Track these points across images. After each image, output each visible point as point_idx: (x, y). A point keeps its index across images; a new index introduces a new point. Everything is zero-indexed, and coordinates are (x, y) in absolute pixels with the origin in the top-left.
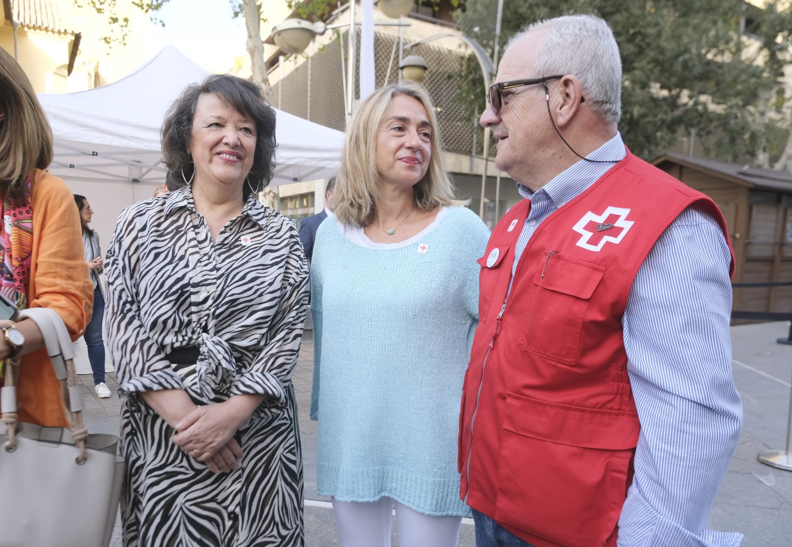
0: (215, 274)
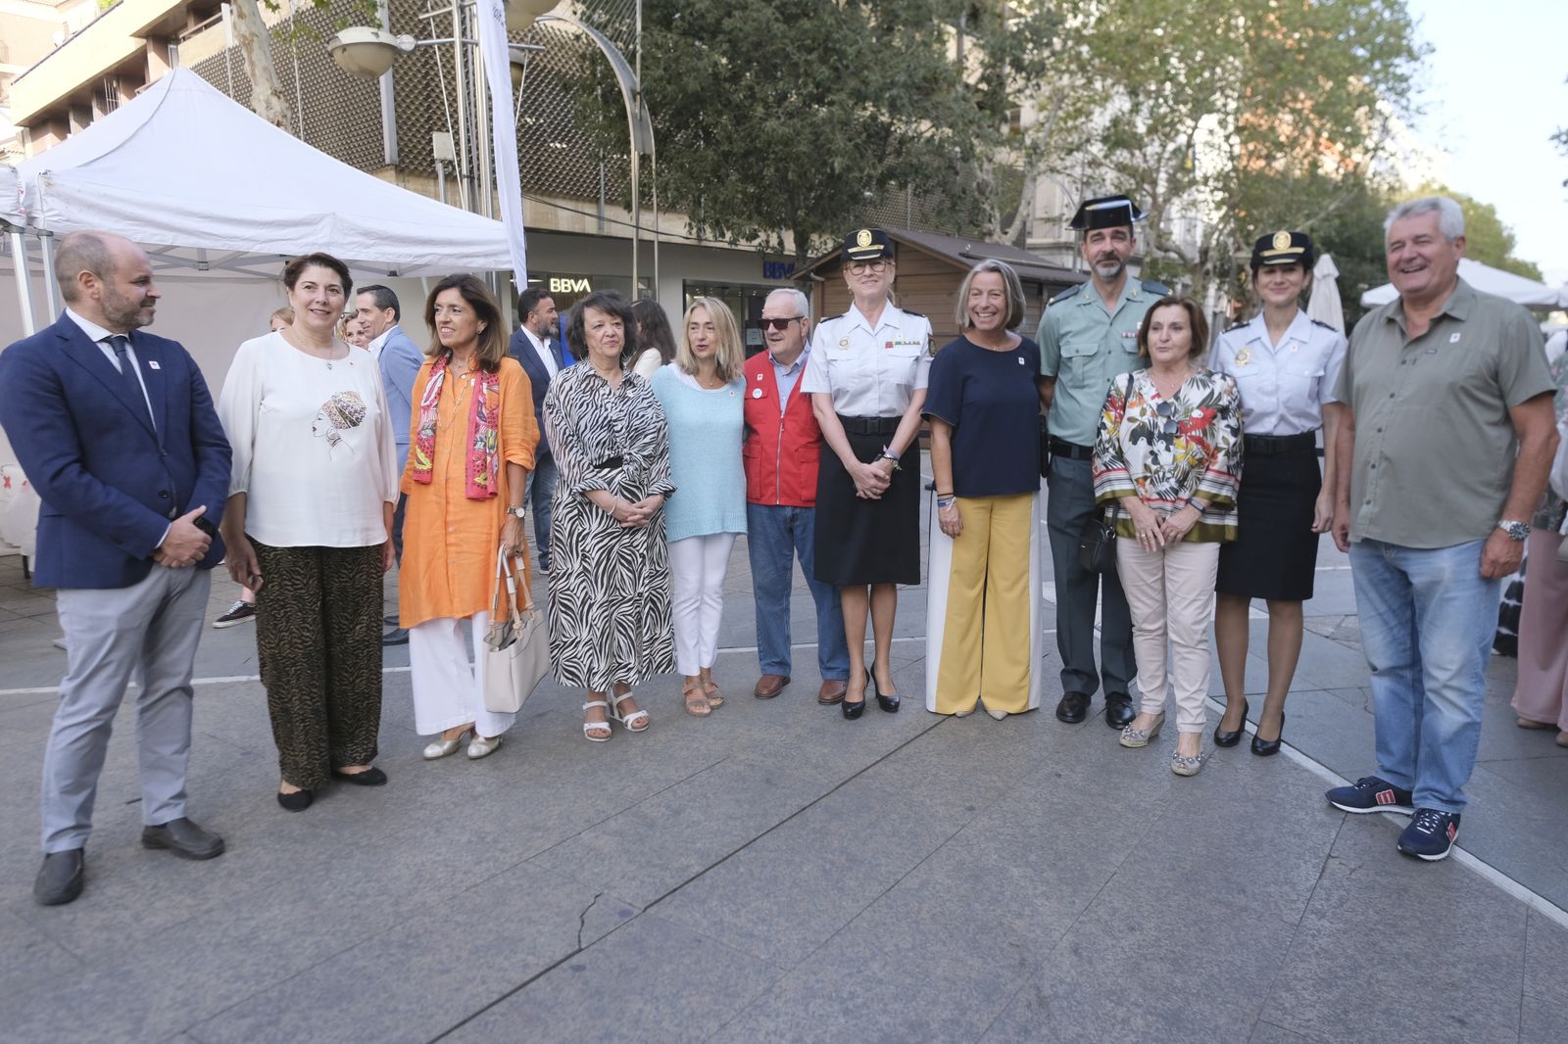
0: (623, 414)
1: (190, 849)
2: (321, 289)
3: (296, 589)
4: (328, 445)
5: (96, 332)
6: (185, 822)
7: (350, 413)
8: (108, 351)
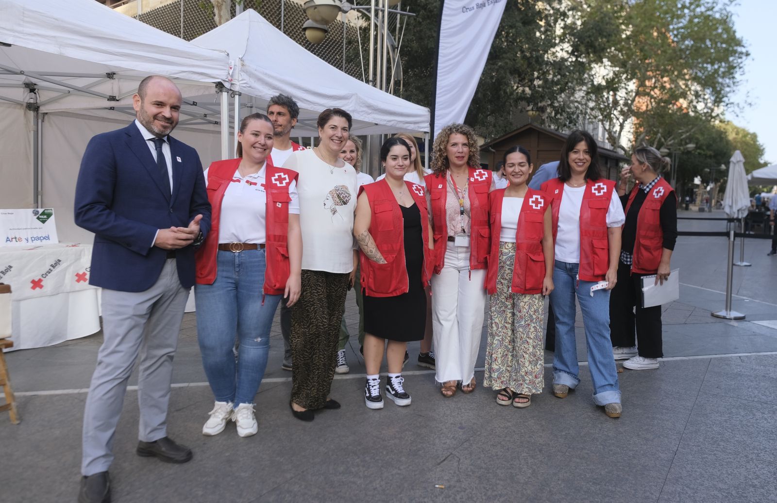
1: (172, 456)
2: (339, 129)
3: (319, 295)
4: (331, 214)
5: (147, 135)
6: (166, 440)
7: (343, 197)
8: (151, 146)
